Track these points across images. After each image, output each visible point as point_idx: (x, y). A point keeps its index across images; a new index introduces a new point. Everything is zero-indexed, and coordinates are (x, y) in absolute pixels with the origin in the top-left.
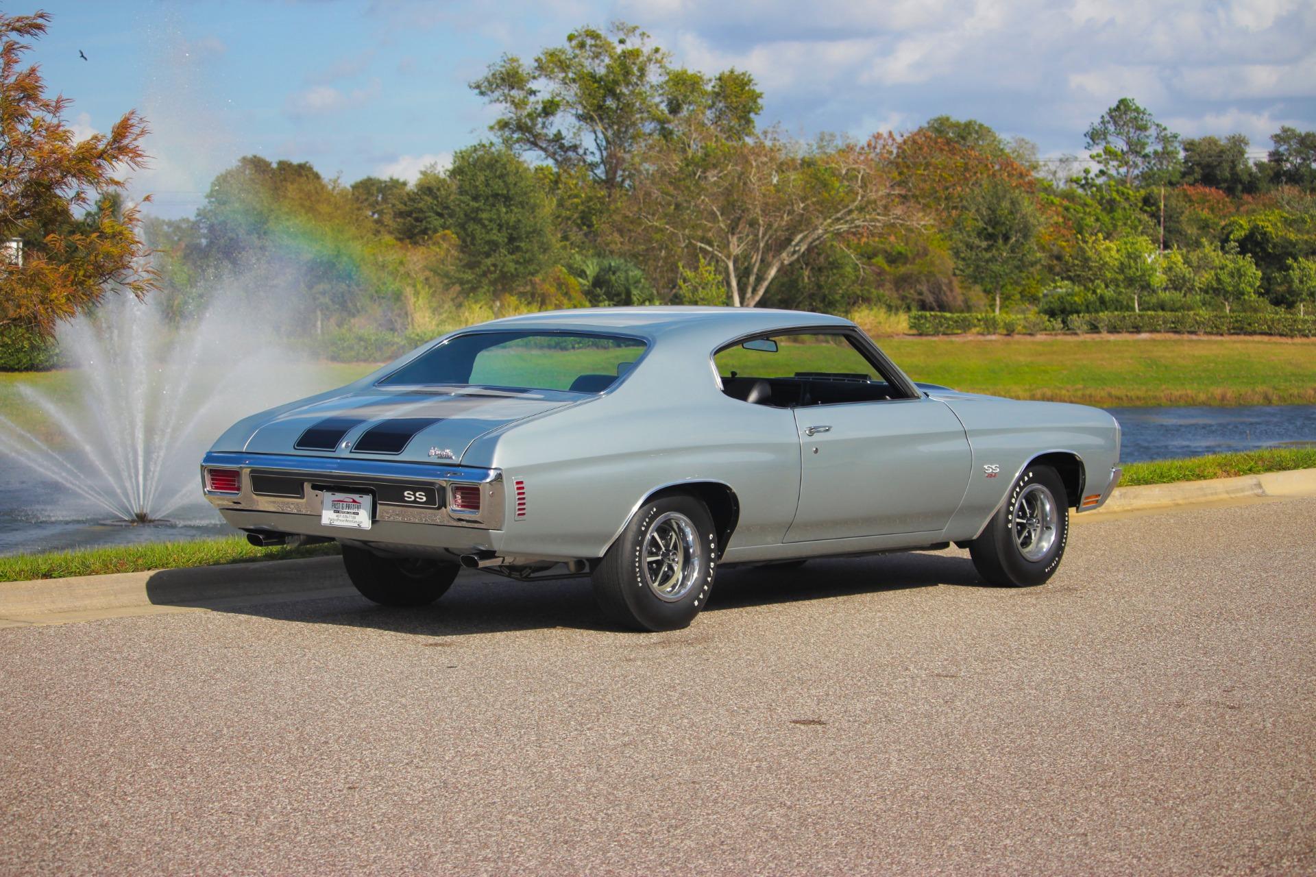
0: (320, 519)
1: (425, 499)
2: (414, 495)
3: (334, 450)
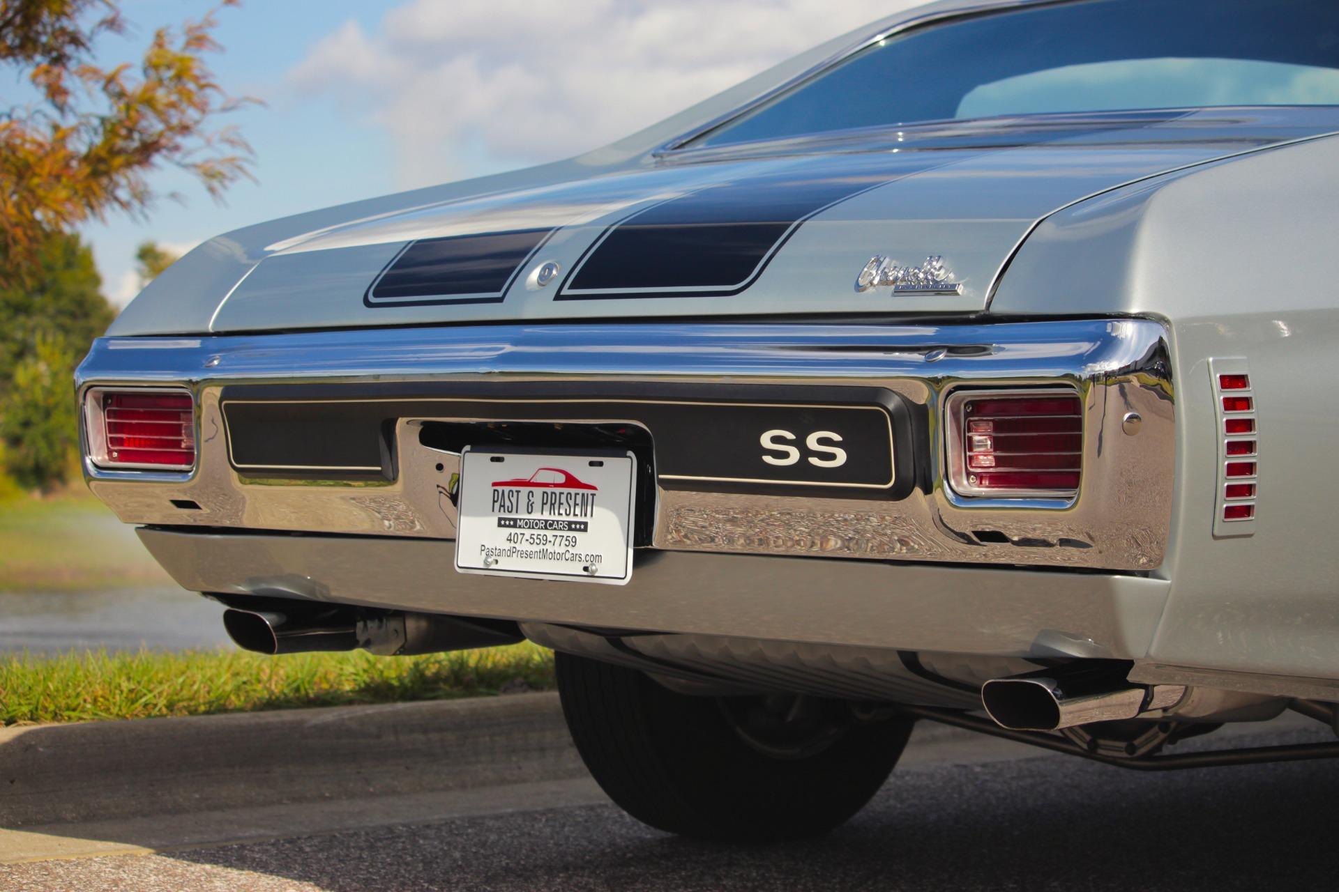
0: (452, 554)
1: (841, 457)
2: (800, 444)
3: (501, 293)
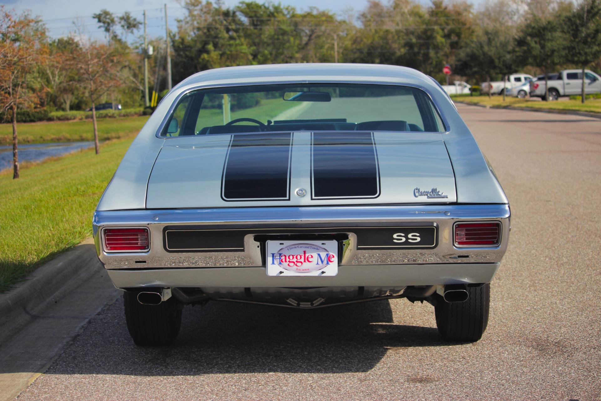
1: (419, 239)
2: (406, 236)
3: (287, 198)
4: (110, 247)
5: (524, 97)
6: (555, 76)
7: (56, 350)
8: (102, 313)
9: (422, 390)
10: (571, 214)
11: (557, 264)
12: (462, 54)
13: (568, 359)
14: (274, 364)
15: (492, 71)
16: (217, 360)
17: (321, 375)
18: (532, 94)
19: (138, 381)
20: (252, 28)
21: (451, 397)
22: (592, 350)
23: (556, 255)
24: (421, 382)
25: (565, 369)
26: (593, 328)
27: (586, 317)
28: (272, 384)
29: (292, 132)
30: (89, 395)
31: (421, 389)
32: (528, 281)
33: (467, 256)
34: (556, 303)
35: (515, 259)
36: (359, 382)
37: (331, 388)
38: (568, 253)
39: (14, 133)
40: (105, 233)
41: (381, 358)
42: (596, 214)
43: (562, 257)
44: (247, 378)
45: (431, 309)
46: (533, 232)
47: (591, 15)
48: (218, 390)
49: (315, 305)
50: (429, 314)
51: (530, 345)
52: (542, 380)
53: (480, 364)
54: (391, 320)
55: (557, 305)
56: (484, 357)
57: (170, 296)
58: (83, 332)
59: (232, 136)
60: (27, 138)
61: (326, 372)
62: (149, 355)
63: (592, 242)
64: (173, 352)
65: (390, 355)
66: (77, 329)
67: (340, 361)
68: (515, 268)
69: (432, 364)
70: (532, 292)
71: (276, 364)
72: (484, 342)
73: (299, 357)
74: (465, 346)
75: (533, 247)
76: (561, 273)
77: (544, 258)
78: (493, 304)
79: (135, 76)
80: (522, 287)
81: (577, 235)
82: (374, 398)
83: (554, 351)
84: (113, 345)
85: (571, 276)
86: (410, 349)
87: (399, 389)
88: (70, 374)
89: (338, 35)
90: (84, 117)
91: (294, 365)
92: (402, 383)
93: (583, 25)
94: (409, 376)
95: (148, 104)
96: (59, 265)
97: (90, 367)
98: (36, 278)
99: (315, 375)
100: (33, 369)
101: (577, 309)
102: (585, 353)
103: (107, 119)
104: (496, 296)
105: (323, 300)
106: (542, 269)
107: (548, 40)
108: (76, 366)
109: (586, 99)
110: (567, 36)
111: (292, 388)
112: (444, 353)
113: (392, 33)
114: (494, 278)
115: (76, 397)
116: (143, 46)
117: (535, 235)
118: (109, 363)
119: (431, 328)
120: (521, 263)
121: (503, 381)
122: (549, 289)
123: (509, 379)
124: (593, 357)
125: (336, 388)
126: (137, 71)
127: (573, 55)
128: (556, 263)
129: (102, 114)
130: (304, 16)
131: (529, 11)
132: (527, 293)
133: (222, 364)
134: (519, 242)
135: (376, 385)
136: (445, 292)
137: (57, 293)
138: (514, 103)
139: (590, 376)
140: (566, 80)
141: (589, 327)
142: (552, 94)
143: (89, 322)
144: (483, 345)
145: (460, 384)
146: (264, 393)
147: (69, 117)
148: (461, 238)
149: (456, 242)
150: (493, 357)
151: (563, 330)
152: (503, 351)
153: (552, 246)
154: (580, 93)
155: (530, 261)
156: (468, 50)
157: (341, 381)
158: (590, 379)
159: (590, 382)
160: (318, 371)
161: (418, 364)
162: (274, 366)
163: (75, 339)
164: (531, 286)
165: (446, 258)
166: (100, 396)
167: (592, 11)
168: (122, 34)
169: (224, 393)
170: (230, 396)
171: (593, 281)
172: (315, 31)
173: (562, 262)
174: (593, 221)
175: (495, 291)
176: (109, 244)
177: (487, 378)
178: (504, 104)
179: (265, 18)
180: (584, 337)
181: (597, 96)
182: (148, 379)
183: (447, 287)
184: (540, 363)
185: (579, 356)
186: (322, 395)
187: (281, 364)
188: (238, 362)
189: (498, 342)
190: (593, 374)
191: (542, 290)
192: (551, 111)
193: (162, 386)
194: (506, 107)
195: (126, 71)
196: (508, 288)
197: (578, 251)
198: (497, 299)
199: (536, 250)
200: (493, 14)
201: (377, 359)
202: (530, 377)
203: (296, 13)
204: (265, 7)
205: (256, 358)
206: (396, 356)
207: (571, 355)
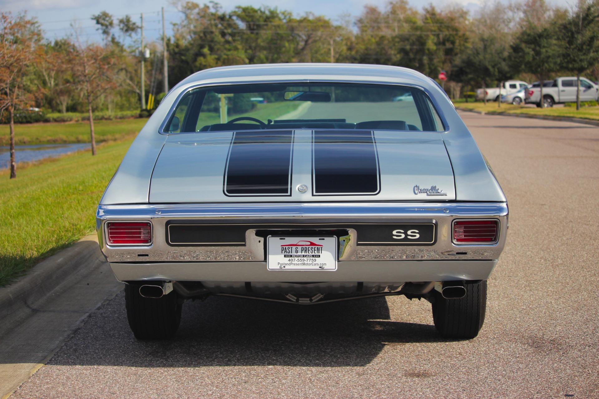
0: (266, 265)
1: (418, 236)
3: (289, 194)
4: (113, 240)
5: (519, 103)
6: (550, 83)
7: (57, 342)
8: (102, 308)
9: (420, 384)
10: (566, 217)
11: (553, 265)
12: (458, 61)
13: (563, 356)
14: (273, 358)
15: (487, 79)
16: (217, 354)
17: (320, 369)
18: (527, 101)
19: (139, 373)
20: (249, 32)
21: (449, 391)
22: (587, 347)
23: (552, 257)
24: (418, 377)
25: (560, 366)
26: (588, 327)
27: (581, 317)
28: (272, 377)
29: (293, 130)
30: (90, 385)
31: (418, 383)
32: (523, 282)
33: (465, 253)
34: (551, 302)
35: (511, 260)
36: (357, 377)
37: (329, 382)
38: (563, 255)
39: (11, 133)
40: (108, 227)
41: (379, 353)
42: (590, 218)
43: (557, 258)
44: (246, 371)
45: (427, 307)
46: (528, 235)
47: (586, 22)
48: (218, 383)
49: (313, 301)
50: (425, 312)
51: (526, 342)
52: (538, 375)
53: (477, 360)
54: (388, 317)
55: (552, 304)
56: (481, 354)
57: (171, 289)
58: (84, 326)
59: (233, 133)
60: (23, 139)
61: (324, 366)
62: (149, 348)
63: (587, 244)
64: (173, 346)
65: (388, 351)
66: (78, 323)
67: (339, 356)
68: (510, 269)
69: (429, 360)
70: (528, 292)
71: (275, 358)
72: (480, 339)
73: (297, 352)
74: (461, 342)
75: (528, 248)
76: (556, 274)
77: (540, 260)
78: (489, 303)
79: (131, 79)
80: (517, 287)
81: (571, 238)
82: (373, 391)
83: (550, 348)
84: (113, 339)
85: (566, 278)
86: (408, 345)
87: (397, 383)
88: (71, 365)
89: (334, 41)
90: (80, 119)
91: (293, 359)
92: (399, 377)
93: (578, 33)
94: (407, 371)
95: (144, 107)
96: (59, 261)
97: (91, 359)
98: (36, 273)
99: (314, 369)
100: (35, 360)
101: (573, 308)
102: (579, 350)
103: (104, 121)
104: (492, 296)
105: (322, 296)
106: (538, 269)
107: (544, 47)
108: (78, 358)
109: (581, 106)
110: (563, 43)
111: (291, 381)
112: (441, 349)
113: (388, 40)
114: (490, 278)
115: (77, 387)
116: (140, 49)
117: (530, 237)
118: (109, 355)
119: (428, 325)
120: (517, 264)
121: (499, 377)
122: (544, 289)
123: (505, 375)
124: (588, 354)
125: (334, 381)
126: (133, 75)
127: (568, 62)
128: (551, 264)
129: (98, 116)
130: (301, 21)
131: (525, 19)
132: (522, 293)
133: (221, 358)
134: (514, 244)
135: (375, 379)
136: (443, 288)
137: (57, 288)
138: (509, 109)
139: (585, 373)
140: (561, 87)
141: (584, 326)
142: (547, 101)
143: (90, 316)
144: (479, 342)
145: (457, 379)
146: (264, 385)
147: (65, 119)
148: (460, 235)
149: (454, 239)
150: (489, 354)
151: (558, 328)
152: (500, 348)
153: (547, 248)
154: (575, 100)
155: (525, 262)
156: (464, 57)
157: (339, 375)
158: (585, 375)
159: (585, 379)
160: (317, 365)
161: (415, 359)
162: (273, 360)
163: (76, 331)
164: (527, 286)
165: (444, 255)
166: (101, 386)
167: (588, 18)
168: (119, 36)
169: (224, 385)
170: (230, 388)
171: (588, 282)
172: (312, 36)
173: (557, 263)
174: (588, 225)
175: (491, 290)
176: (112, 237)
177: (484, 374)
178: (500, 111)
179: (262, 23)
180: (579, 335)
181: (591, 103)
182: (149, 372)
183: (445, 283)
184: (535, 359)
185: (575, 353)
186: (321, 388)
187: (280, 359)
188: (237, 356)
189: (494, 339)
190: (588, 370)
191: (538, 290)
192: (546, 117)
193: (163, 378)
194: (501, 114)
195: (123, 74)
196: (504, 288)
197: (572, 253)
198: (493, 298)
199: (532, 251)
200: (488, 21)
201: (375, 354)
202: (525, 373)
203: (292, 17)
204: (261, 12)
205: (256, 352)
206: (393, 352)
207: (566, 352)
